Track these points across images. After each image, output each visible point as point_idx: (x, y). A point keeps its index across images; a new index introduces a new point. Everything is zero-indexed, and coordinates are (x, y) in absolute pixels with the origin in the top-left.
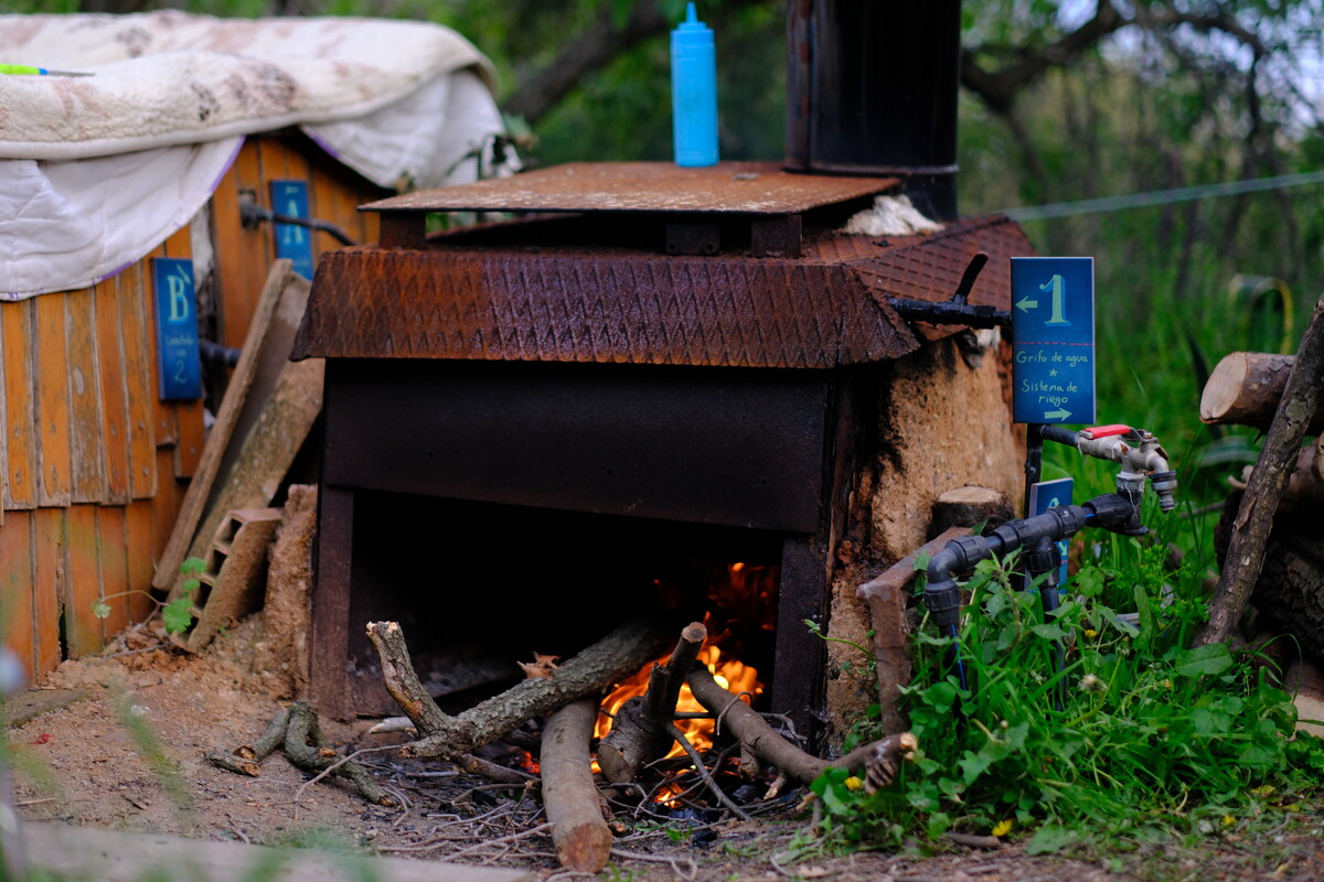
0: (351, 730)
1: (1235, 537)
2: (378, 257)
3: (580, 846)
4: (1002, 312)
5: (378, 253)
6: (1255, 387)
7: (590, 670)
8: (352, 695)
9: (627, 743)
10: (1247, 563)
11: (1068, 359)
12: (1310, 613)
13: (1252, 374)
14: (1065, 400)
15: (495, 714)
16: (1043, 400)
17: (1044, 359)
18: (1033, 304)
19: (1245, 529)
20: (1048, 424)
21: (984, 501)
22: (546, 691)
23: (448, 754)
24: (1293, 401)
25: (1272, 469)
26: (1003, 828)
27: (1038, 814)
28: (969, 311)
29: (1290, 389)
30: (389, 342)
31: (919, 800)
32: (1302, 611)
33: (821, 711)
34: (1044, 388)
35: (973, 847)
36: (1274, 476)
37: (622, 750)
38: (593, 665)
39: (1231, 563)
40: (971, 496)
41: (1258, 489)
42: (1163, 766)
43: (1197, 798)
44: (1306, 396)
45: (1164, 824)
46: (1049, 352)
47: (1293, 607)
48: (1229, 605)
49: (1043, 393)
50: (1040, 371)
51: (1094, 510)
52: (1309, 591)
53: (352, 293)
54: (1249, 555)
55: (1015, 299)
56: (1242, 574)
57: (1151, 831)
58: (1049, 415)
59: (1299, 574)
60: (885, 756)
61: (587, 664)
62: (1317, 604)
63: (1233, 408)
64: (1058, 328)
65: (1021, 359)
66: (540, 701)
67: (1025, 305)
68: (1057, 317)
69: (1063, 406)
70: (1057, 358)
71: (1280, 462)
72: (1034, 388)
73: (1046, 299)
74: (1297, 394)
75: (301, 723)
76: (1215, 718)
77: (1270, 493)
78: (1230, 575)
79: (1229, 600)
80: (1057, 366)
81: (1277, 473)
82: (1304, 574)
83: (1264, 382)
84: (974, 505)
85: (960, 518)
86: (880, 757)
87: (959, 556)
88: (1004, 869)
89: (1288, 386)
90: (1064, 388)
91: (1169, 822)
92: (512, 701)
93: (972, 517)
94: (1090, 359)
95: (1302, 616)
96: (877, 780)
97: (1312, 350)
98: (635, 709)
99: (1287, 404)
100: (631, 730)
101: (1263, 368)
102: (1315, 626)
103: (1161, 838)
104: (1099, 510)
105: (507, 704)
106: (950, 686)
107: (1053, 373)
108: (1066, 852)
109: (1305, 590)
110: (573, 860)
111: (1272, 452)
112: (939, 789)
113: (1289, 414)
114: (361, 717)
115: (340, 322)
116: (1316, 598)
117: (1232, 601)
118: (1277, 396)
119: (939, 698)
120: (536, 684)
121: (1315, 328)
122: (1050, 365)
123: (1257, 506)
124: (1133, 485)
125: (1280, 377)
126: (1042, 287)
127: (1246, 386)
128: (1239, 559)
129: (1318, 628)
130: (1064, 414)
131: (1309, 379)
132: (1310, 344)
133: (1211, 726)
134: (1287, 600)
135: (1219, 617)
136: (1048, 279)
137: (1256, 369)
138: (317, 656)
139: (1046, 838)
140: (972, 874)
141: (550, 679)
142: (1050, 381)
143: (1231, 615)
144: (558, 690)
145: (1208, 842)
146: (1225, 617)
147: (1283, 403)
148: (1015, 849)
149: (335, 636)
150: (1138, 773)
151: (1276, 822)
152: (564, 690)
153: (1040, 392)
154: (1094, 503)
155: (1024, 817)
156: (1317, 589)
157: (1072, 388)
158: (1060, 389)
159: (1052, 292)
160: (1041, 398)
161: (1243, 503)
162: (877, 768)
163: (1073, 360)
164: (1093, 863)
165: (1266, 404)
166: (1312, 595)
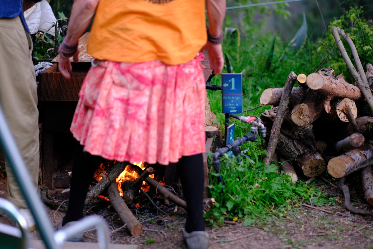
0: (54, 191)
1: (272, 135)
2: (57, 74)
3: (136, 230)
4: (219, 87)
5: (57, 73)
6: (274, 97)
7: (115, 174)
8: (54, 183)
9: (130, 194)
10: (275, 141)
11: (236, 98)
12: (287, 149)
13: (274, 94)
14: (235, 108)
15: (98, 190)
16: (230, 108)
17: (230, 98)
18: (227, 85)
19: (274, 133)
20: (231, 113)
21: (214, 130)
22: (108, 181)
23: (90, 203)
24: (284, 101)
25: (280, 118)
26: (236, 219)
27: (244, 215)
28: (211, 86)
29: (283, 98)
30: (63, 97)
31: (216, 214)
32: (285, 148)
33: (177, 183)
34: (230, 105)
35: (230, 224)
36: (280, 120)
37: (130, 196)
38: (116, 172)
39: (271, 141)
40: (211, 129)
41: (277, 123)
42: (268, 199)
43: (276, 206)
44: (287, 100)
45: (272, 215)
46: (231, 96)
47: (282, 147)
48: (271, 151)
49: (230, 106)
50: (229, 101)
51: (247, 137)
52: (286, 143)
53: (51, 84)
54: (275, 139)
55: (223, 84)
56: (274, 144)
57: (269, 217)
58: (231, 111)
59: (282, 139)
60: (208, 204)
61: (115, 172)
62: (288, 147)
63: (269, 103)
64: (233, 91)
65: (224, 98)
66: (107, 184)
67: (225, 85)
68: (233, 88)
69: (235, 109)
70: (233, 98)
71: (282, 116)
72: (228, 105)
73: (230, 84)
74: (285, 99)
75: (45, 192)
76: (278, 185)
77: (279, 124)
78: (271, 144)
79: (271, 150)
80: (233, 100)
81: (281, 119)
82: (284, 139)
83: (276, 96)
84: (212, 132)
85: (208, 135)
86: (206, 204)
87: (220, 153)
88: (240, 231)
89: (282, 97)
90: (235, 105)
91: (273, 214)
92: (101, 185)
93: (212, 135)
94: (241, 98)
95: (285, 149)
96: (206, 210)
97: (288, 88)
98: (131, 185)
99: (282, 102)
100: (131, 191)
101: (276, 93)
102: (289, 153)
103: (272, 219)
104: (248, 137)
105: (100, 187)
106: (221, 185)
107: (232, 101)
108: (253, 225)
109: (285, 143)
110: (135, 233)
111: (280, 114)
112: (221, 211)
113: (283, 104)
114: (56, 188)
115: (49, 92)
116: (288, 146)
117: (272, 150)
118: (279, 99)
119: (218, 188)
120: (105, 180)
121: (288, 83)
122: (231, 99)
123: (277, 127)
124: (255, 130)
125: (280, 95)
126: (229, 81)
127: (272, 97)
128: (273, 140)
129: (290, 153)
130: (235, 111)
131: (287, 96)
132: (287, 87)
133: (277, 188)
134: (280, 145)
135: (269, 154)
136: (231, 79)
137: (274, 93)
138: (44, 174)
139: (248, 221)
140: (233, 233)
141: (108, 178)
142: (231, 103)
143: (272, 153)
144: (110, 180)
145: (283, 219)
146: (271, 154)
147: (281, 102)
148: (240, 225)
149: (49, 168)
150: (261, 200)
151: (296, 212)
152: (111, 180)
153: (229, 106)
154: (247, 136)
155: (240, 216)
156: (288, 143)
157: (237, 105)
158: (234, 105)
159: (232, 82)
160: (229, 107)
161: (273, 126)
162: (206, 207)
163: (237, 98)
164: (261, 228)
165: (277, 101)
166: (287, 145)
